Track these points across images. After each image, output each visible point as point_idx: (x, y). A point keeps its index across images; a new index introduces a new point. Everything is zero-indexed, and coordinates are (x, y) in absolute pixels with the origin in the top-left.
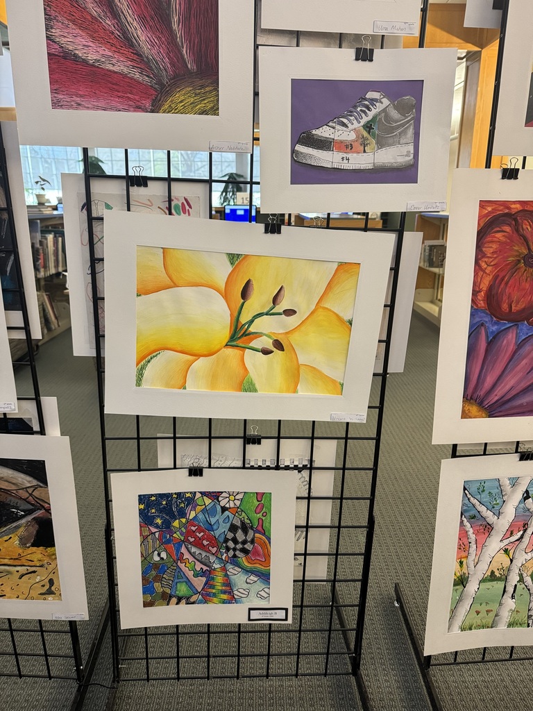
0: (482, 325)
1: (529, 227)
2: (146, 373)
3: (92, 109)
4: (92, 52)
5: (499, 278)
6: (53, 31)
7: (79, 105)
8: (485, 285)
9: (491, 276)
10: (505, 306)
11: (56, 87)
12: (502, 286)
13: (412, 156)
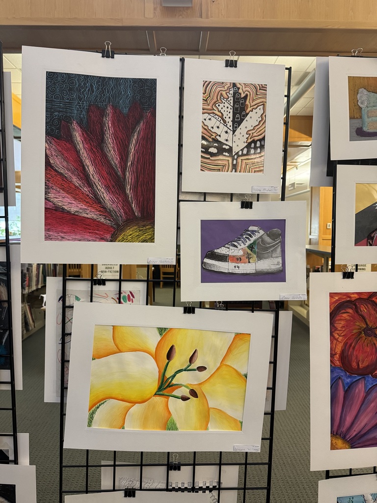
0: (339, 378)
1: (365, 310)
2: (96, 416)
3: (71, 240)
4: (73, 206)
5: (348, 345)
6: (50, 195)
7: (63, 238)
8: (338, 350)
9: (343, 343)
10: (354, 364)
11: (49, 227)
12: (351, 350)
13: (281, 265)
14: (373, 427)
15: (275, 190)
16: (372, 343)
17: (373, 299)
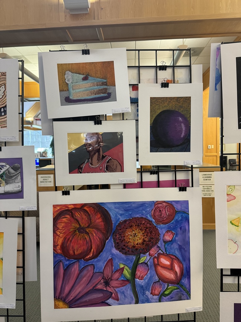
0: (61, 261)
1: (79, 215)
5: (67, 239)
8: (60, 242)
9: (63, 238)
10: (71, 252)
12: (69, 242)
13: (21, 187)
14: (85, 294)
15: (15, 139)
16: (84, 237)
17: (85, 208)
